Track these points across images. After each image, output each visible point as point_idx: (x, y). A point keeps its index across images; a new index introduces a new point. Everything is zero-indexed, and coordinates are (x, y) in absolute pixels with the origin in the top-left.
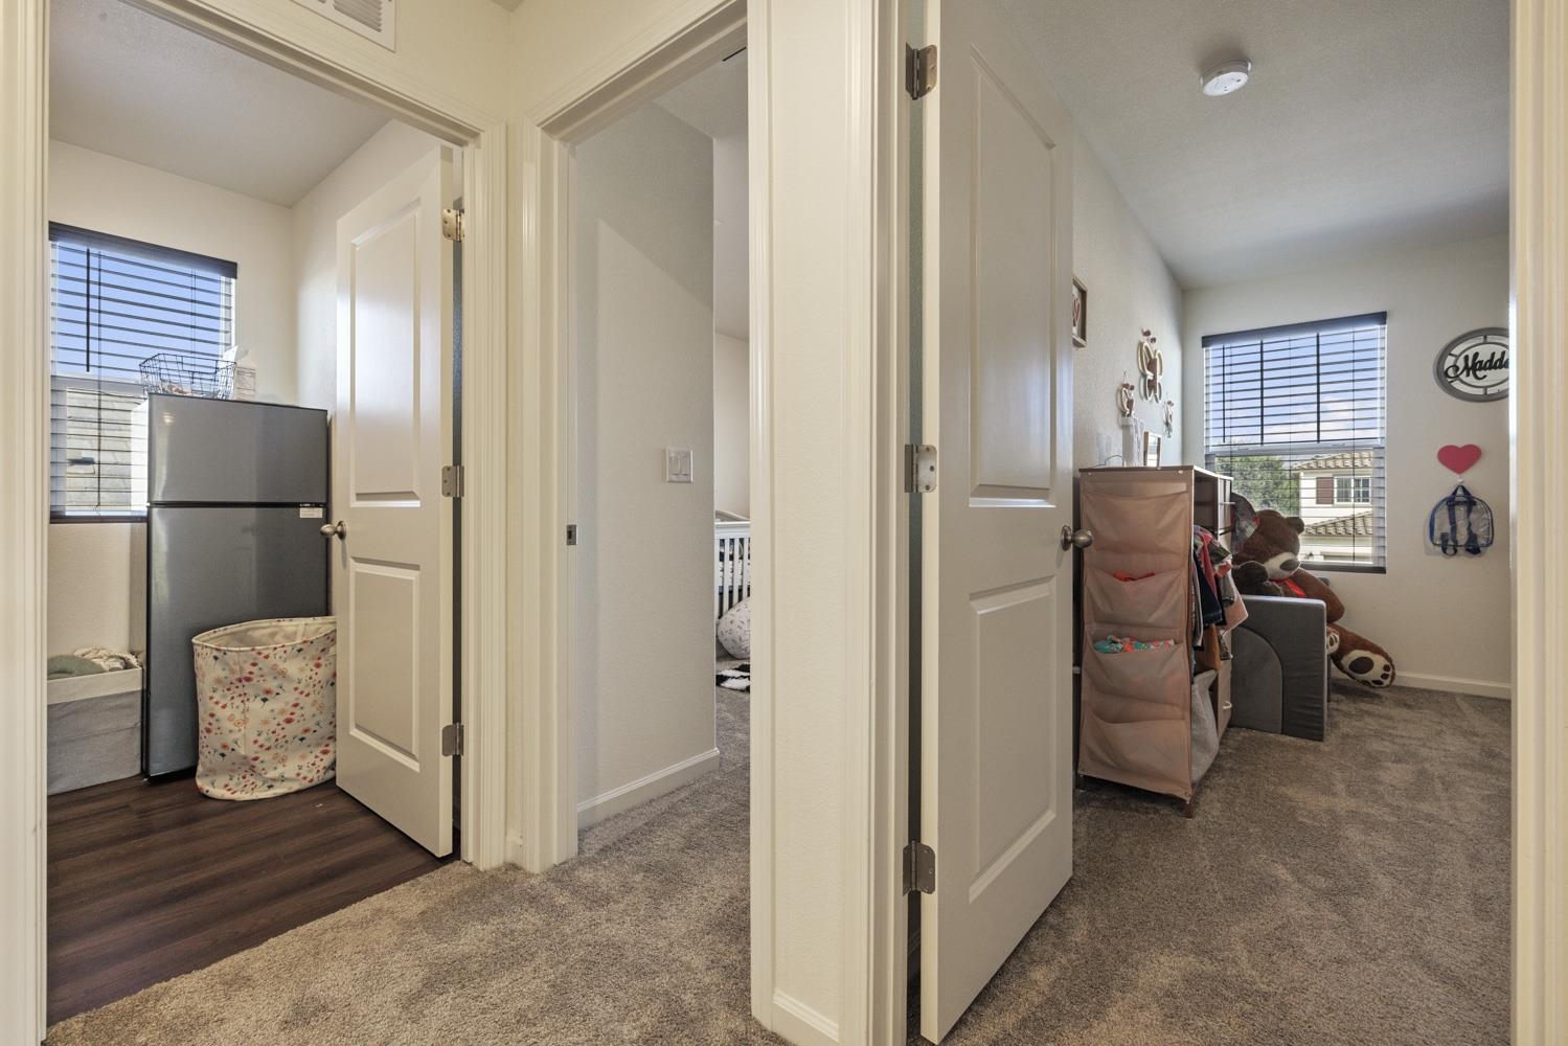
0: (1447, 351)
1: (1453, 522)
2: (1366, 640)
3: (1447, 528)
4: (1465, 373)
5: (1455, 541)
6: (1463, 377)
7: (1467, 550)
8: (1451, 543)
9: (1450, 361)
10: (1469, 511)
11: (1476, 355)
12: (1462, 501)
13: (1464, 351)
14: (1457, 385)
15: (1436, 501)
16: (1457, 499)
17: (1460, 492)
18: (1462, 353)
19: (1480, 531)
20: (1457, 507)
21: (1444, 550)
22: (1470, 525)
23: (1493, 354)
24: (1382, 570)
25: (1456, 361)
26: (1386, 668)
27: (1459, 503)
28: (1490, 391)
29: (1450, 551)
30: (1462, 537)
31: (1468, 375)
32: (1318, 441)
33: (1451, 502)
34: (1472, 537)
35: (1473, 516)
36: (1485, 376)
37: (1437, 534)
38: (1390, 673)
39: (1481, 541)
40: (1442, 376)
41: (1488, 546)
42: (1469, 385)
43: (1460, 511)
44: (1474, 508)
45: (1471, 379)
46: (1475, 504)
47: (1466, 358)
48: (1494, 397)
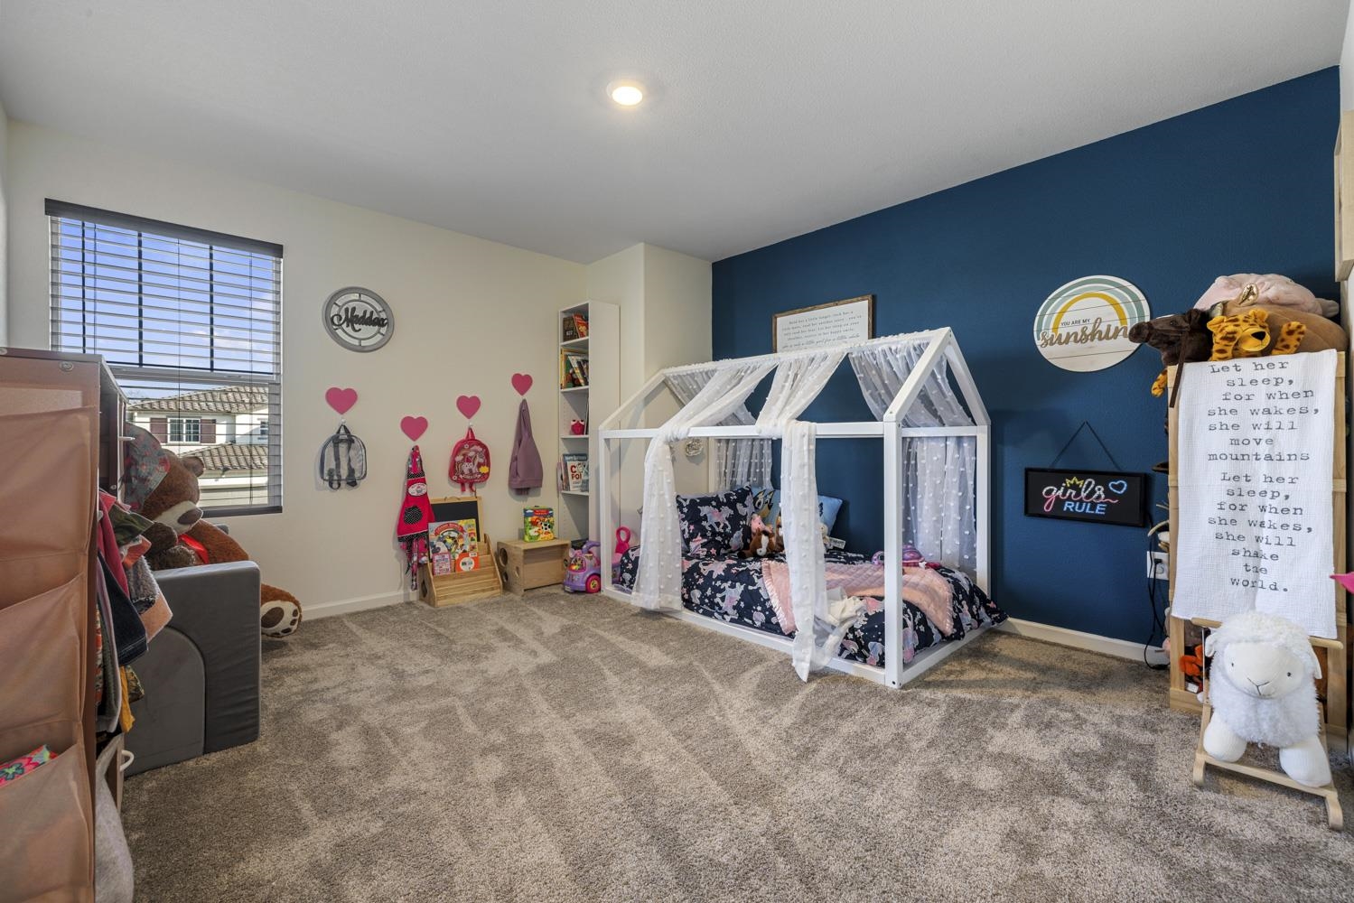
0: (332, 301)
1: (337, 459)
2: (275, 589)
3: (333, 465)
4: (345, 324)
5: (339, 476)
6: (344, 326)
7: (348, 483)
8: (336, 478)
9: (334, 310)
10: (349, 448)
11: (354, 309)
12: (344, 439)
13: (346, 303)
14: (339, 332)
15: (325, 439)
16: (341, 437)
17: (342, 431)
18: (344, 305)
19: (356, 466)
20: (340, 445)
21: (331, 485)
22: (350, 460)
23: (365, 312)
24: (278, 509)
25: (340, 310)
26: (295, 613)
27: (342, 441)
28: (363, 343)
29: (335, 485)
30: (344, 473)
31: (348, 326)
32: (212, 369)
33: (336, 441)
34: (351, 471)
35: (352, 453)
36: (360, 330)
37: (326, 472)
38: (297, 617)
39: (357, 475)
40: (330, 321)
41: (363, 478)
42: (347, 334)
43: (343, 448)
44: (353, 445)
45: (349, 330)
46: (353, 441)
47: (347, 310)
48: (366, 349)
